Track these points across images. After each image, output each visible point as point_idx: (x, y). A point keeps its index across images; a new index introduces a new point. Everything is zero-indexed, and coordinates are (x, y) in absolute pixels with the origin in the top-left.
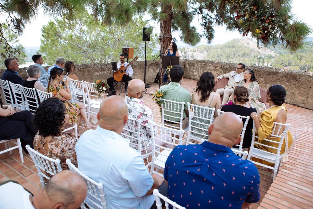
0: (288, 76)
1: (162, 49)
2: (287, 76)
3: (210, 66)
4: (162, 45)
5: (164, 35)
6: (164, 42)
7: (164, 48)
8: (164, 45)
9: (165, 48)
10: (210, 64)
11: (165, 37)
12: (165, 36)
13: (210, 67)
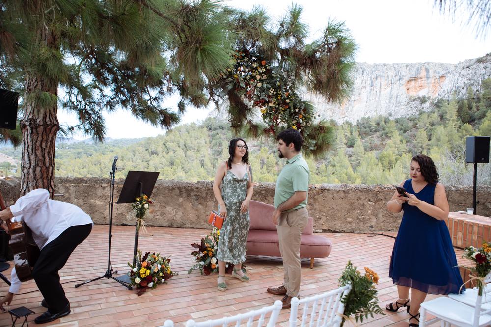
0: (263, 192)
1: (39, 153)
2: (260, 192)
3: (104, 188)
4: (38, 143)
5: (45, 117)
6: (45, 138)
7: (43, 150)
8: (44, 145)
9: (47, 150)
10: (104, 185)
11: (49, 123)
12: (47, 119)
13: (104, 192)
